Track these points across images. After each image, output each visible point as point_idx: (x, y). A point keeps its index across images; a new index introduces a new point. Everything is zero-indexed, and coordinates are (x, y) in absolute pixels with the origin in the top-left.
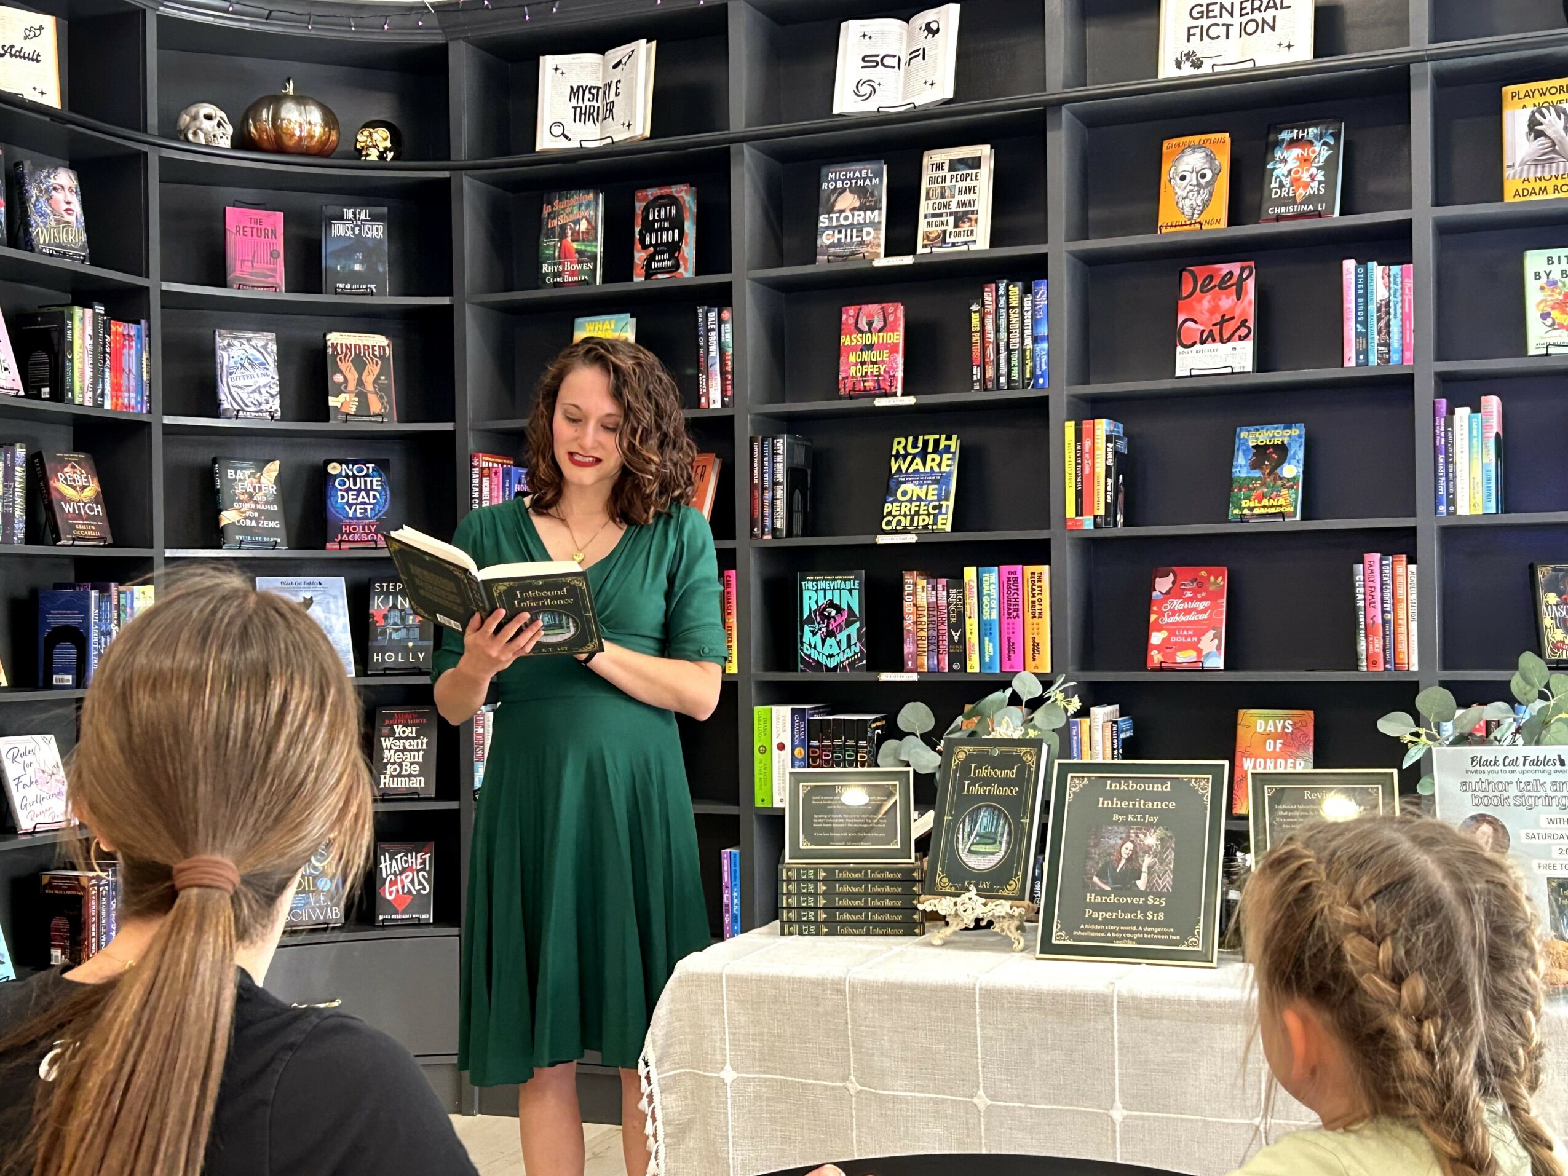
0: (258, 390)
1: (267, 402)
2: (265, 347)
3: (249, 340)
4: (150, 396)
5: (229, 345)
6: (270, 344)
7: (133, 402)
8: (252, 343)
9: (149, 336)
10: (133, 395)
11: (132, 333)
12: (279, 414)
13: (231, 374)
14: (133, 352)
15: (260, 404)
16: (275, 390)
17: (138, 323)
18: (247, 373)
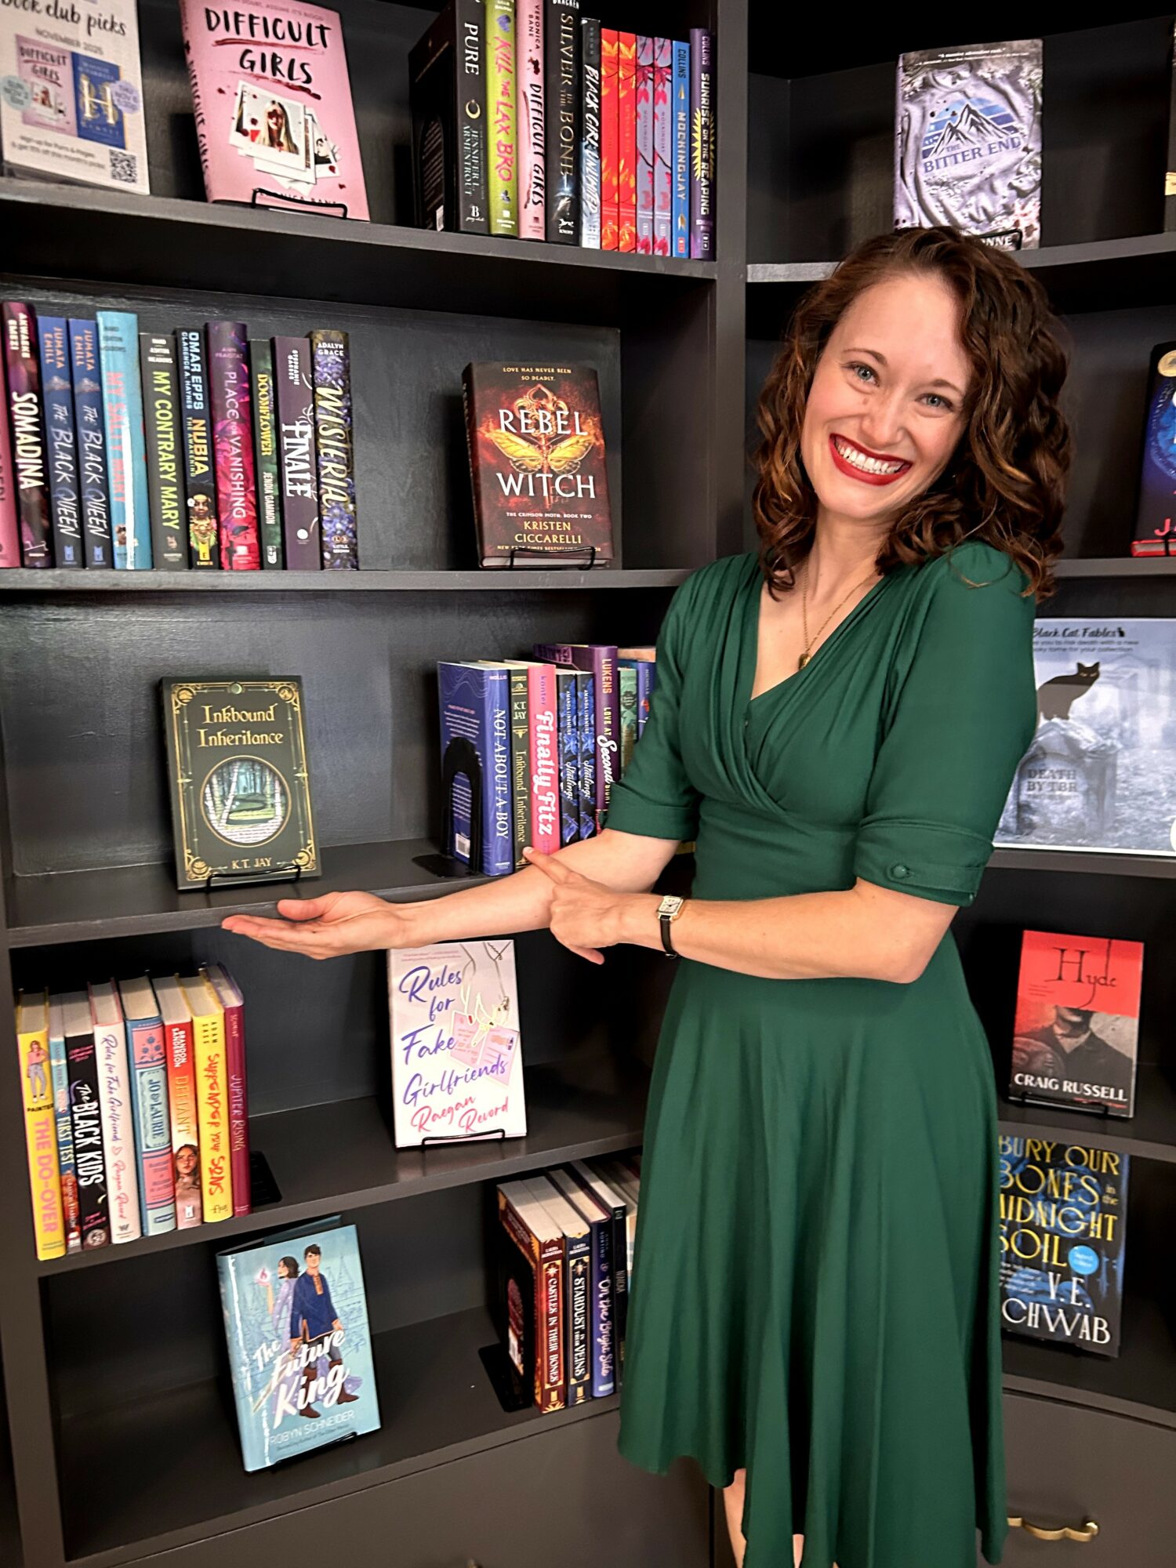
0: (988, 185)
1: (1008, 210)
2: (1012, 78)
3: (973, 66)
4: (711, 217)
5: (926, 85)
6: (1027, 67)
7: (662, 232)
8: (983, 72)
9: (712, 69)
10: (663, 215)
11: (662, 62)
12: (1036, 234)
13: (926, 154)
14: (663, 108)
15: (990, 218)
16: (1030, 177)
17: (686, 38)
18: (965, 147)
